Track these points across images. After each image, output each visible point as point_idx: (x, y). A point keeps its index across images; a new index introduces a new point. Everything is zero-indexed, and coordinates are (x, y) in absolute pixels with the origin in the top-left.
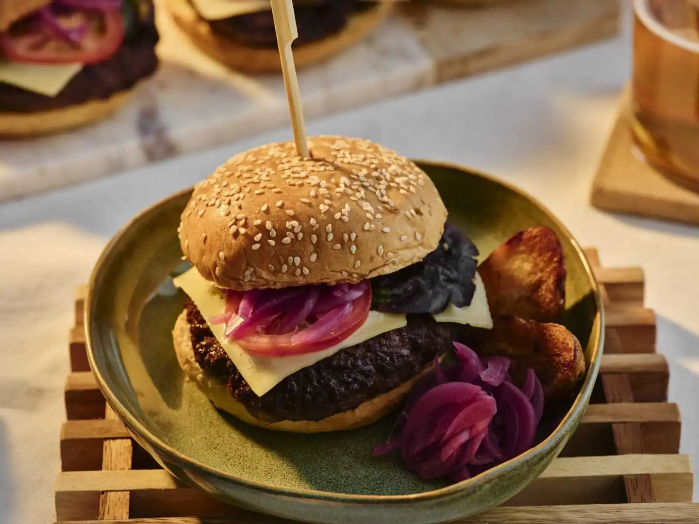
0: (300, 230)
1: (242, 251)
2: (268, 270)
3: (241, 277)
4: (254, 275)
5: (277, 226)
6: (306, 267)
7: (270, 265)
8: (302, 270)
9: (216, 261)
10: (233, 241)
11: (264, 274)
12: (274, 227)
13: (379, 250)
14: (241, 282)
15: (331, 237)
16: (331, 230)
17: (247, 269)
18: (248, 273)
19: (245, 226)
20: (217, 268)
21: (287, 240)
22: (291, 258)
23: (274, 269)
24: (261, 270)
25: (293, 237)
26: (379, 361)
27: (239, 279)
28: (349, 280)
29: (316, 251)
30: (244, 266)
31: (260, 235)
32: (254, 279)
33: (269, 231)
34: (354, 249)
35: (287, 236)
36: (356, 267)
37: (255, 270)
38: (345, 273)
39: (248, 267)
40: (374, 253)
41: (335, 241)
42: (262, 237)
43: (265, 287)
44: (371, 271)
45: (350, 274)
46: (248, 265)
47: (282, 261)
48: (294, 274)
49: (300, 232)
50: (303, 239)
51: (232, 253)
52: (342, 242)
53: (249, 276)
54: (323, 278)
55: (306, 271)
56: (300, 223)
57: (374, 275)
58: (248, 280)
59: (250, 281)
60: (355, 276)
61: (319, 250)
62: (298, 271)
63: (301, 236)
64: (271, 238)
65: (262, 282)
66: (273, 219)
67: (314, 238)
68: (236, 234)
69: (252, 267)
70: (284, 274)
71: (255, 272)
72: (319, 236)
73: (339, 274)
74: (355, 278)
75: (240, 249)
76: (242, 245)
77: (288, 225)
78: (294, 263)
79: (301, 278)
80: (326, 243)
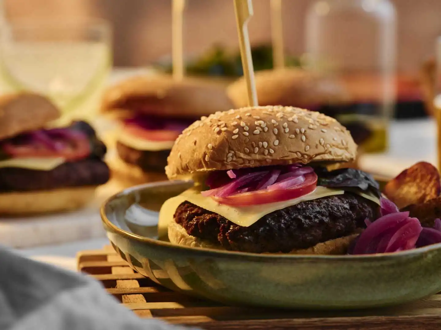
0: (265, 126)
1: (225, 141)
2: (245, 153)
3: (225, 159)
4: (234, 157)
5: (249, 124)
6: (272, 149)
7: (246, 149)
8: (269, 151)
9: (206, 151)
10: (218, 136)
11: (242, 155)
12: (247, 125)
13: (321, 142)
14: (225, 162)
15: (287, 130)
16: (287, 126)
17: (229, 152)
18: (230, 155)
19: (226, 126)
20: (207, 156)
21: (257, 131)
22: (261, 143)
23: (248, 150)
24: (239, 152)
25: (261, 130)
26: (330, 209)
27: (224, 161)
28: (301, 160)
29: (277, 139)
30: (227, 151)
31: (237, 130)
32: (235, 159)
33: (243, 127)
34: (304, 138)
35: (256, 129)
36: (306, 150)
37: (235, 152)
38: (299, 154)
39: (230, 151)
40: (318, 143)
41: (290, 132)
42: (239, 131)
43: (242, 165)
44: (316, 155)
45: (303, 155)
46: (230, 149)
47: (255, 145)
48: (263, 154)
49: (266, 126)
50: (268, 131)
51: (217, 143)
52: (295, 134)
53: (231, 158)
54: (284, 156)
55: (272, 151)
56: (265, 122)
57: (318, 158)
58: (230, 160)
59: (232, 161)
60: (306, 157)
61: (279, 138)
62: (267, 151)
63: (266, 129)
64: (245, 131)
65: (241, 161)
66: (245, 121)
67: (276, 131)
68: (219, 132)
69: (233, 150)
70: (256, 154)
71: (235, 155)
72: (279, 130)
73: (295, 154)
74: (306, 159)
75: (223, 140)
76: (225, 137)
77: (256, 123)
78: (263, 146)
79: (269, 157)
80: (284, 134)
